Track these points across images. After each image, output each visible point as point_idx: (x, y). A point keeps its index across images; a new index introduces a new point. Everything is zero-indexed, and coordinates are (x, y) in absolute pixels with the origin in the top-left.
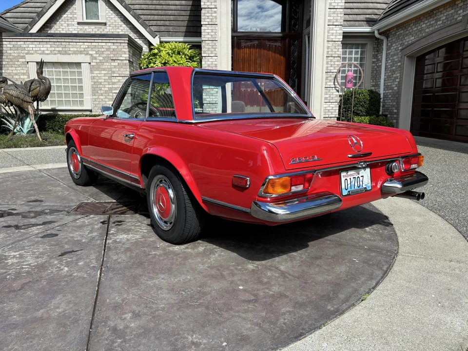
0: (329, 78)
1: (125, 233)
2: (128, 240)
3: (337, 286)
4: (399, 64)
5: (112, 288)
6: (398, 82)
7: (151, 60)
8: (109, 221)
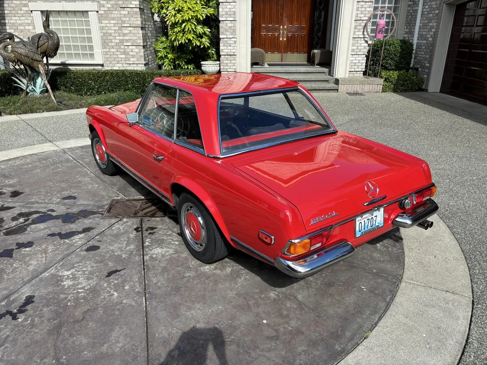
0: (358, 27)
1: (159, 245)
2: (163, 256)
3: (346, 320)
4: (437, 12)
5: (158, 320)
6: (434, 32)
7: (163, 4)
8: (142, 227)
